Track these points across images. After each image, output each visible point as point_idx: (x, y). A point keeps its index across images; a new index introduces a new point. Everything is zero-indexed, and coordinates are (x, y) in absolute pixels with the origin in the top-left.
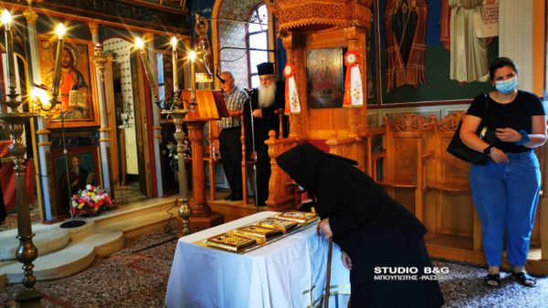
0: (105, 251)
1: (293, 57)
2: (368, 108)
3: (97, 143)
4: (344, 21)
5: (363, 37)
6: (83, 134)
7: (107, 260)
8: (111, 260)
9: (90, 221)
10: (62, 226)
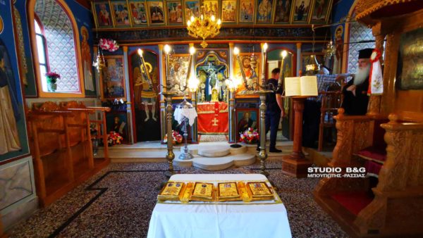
9: (244, 146)
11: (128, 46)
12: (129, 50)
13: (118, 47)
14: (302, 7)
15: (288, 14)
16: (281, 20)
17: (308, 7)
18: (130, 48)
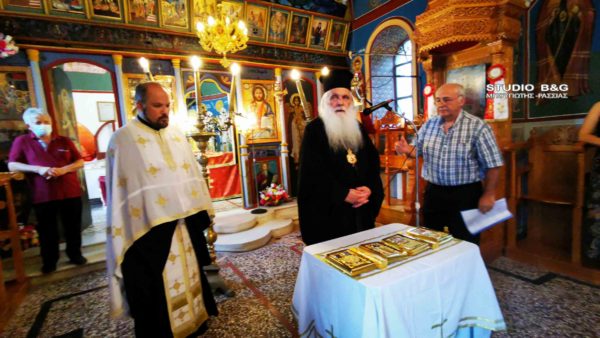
0: (278, 234)
1: (433, 78)
2: (514, 122)
3: (279, 154)
4: (489, 35)
5: (510, 51)
6: (270, 148)
7: (278, 241)
8: (281, 241)
9: (271, 210)
10: (253, 212)
11: (40, 50)
12: (42, 59)
13: (16, 49)
14: (319, 28)
15: (304, 35)
16: (296, 41)
17: (325, 31)
18: (46, 54)
